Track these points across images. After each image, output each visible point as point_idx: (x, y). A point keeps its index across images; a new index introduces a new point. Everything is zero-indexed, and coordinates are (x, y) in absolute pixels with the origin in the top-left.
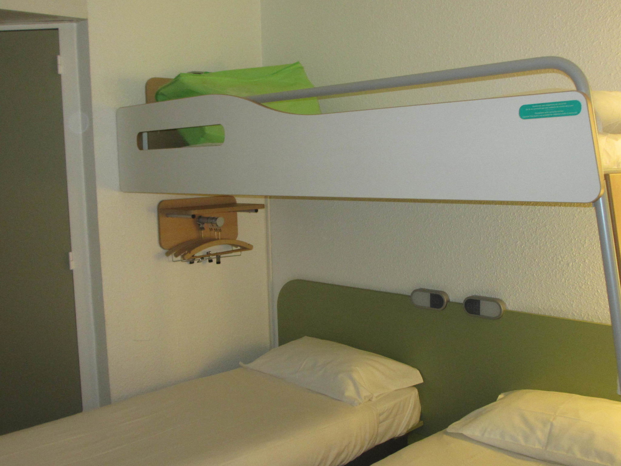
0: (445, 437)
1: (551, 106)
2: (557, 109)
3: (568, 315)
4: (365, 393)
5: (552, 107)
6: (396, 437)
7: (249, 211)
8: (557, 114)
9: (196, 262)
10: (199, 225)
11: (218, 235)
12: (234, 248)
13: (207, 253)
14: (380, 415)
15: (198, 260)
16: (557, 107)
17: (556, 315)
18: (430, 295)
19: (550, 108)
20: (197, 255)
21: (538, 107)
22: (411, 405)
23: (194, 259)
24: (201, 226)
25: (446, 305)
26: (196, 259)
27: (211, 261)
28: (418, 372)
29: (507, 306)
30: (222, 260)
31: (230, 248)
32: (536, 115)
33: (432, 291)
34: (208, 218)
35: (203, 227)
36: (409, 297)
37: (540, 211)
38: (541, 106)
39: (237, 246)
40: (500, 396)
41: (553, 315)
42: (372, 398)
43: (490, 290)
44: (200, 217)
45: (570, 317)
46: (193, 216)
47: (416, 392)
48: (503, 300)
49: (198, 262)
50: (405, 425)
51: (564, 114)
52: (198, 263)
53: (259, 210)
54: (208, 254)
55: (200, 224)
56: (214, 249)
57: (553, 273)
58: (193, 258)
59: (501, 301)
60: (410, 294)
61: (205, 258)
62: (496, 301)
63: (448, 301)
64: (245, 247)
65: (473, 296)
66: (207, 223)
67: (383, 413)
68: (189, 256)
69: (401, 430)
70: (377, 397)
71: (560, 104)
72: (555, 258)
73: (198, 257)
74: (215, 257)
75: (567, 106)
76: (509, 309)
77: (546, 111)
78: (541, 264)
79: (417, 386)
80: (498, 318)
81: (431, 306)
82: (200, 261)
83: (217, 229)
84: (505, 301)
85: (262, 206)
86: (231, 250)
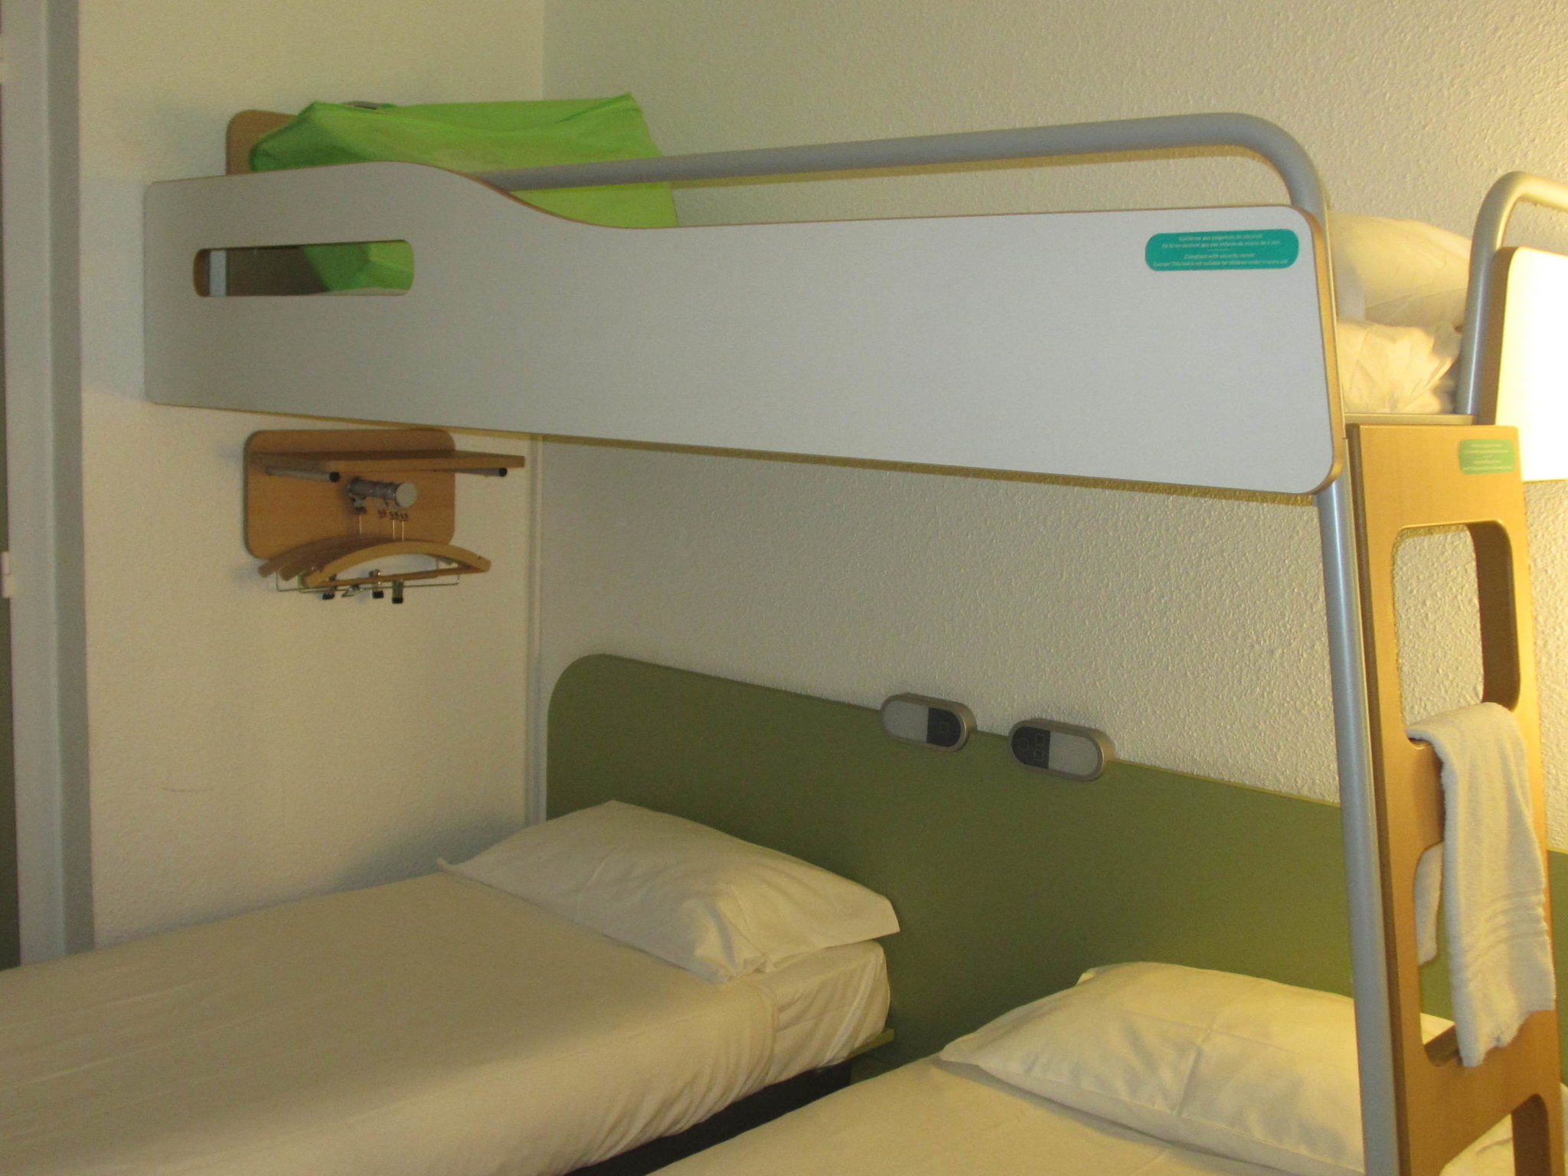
0: (935, 1073)
1: (1225, 241)
2: (1239, 250)
3: (1264, 780)
4: (745, 952)
5: (1227, 244)
6: (821, 1065)
7: (486, 472)
8: (1239, 263)
9: (338, 595)
10: (354, 500)
11: (399, 528)
12: (443, 566)
13: (371, 573)
14: (782, 1009)
15: (343, 590)
16: (1240, 244)
17: (1236, 779)
18: (927, 712)
19: (1221, 244)
20: (342, 576)
21: (1195, 242)
22: (864, 988)
23: (335, 588)
24: (358, 503)
25: (967, 741)
26: (340, 588)
27: (378, 595)
28: (887, 904)
29: (1117, 750)
30: (407, 593)
31: (432, 565)
32: (1187, 261)
33: (933, 700)
34: (375, 484)
35: (363, 505)
36: (877, 714)
37: (1213, 513)
38: (1200, 239)
39: (449, 560)
40: (1084, 977)
41: (1226, 778)
42: (764, 964)
43: (1076, 706)
44: (356, 480)
45: (1269, 785)
46: (335, 477)
47: (878, 956)
48: (1108, 733)
49: (344, 596)
50: (845, 1038)
51: (1257, 262)
52: (344, 599)
53: (511, 472)
54: (373, 576)
55: (356, 498)
56: (390, 563)
57: (1234, 672)
58: (333, 584)
59: (1101, 734)
60: (879, 708)
61: (361, 586)
62: (1090, 736)
63: (973, 730)
64: (469, 565)
65: (1033, 721)
66: (373, 495)
67: (790, 1004)
68: (319, 577)
69: (833, 1051)
70: (776, 965)
71: (1247, 237)
72: (1240, 636)
73: (345, 583)
74: (390, 584)
75: (1263, 243)
76: (1121, 758)
77: (1210, 253)
78: (1206, 649)
79: (881, 941)
80: (1094, 777)
81: (928, 739)
82: (348, 594)
83: (396, 514)
84: (1111, 737)
85: (519, 461)
86: (435, 568)
